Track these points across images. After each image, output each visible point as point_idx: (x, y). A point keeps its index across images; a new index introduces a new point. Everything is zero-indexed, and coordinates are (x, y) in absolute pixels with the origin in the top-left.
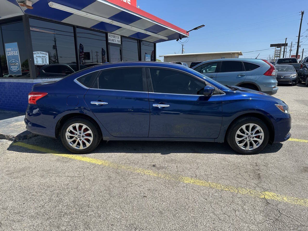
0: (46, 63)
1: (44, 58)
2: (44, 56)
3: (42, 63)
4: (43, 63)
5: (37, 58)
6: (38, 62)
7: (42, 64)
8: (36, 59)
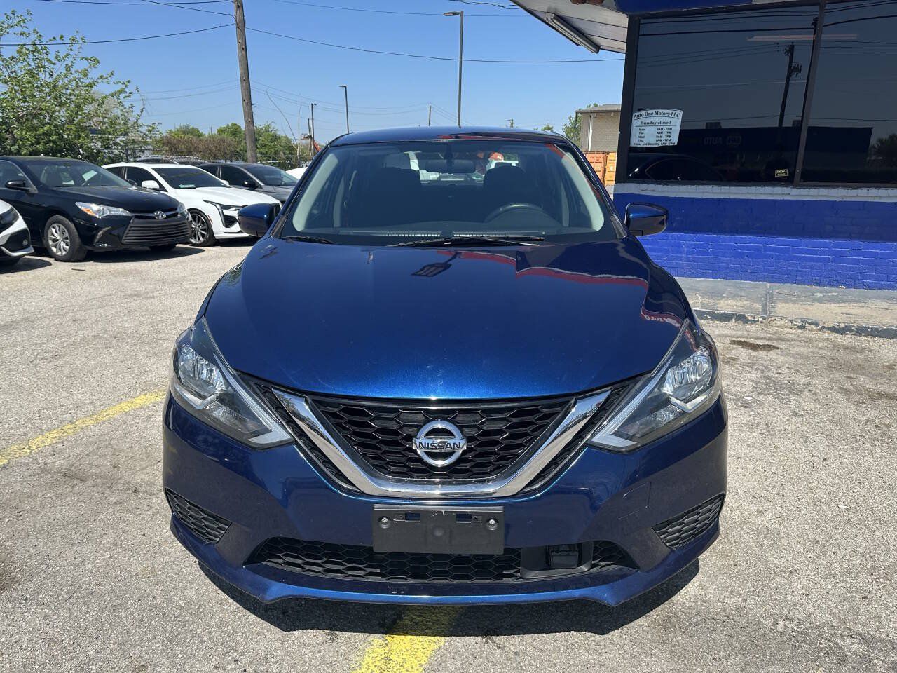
0: (669, 140)
1: (665, 128)
2: (668, 120)
3: (655, 142)
4: (658, 142)
5: (642, 128)
6: (642, 139)
7: (656, 144)
8: (640, 130)
